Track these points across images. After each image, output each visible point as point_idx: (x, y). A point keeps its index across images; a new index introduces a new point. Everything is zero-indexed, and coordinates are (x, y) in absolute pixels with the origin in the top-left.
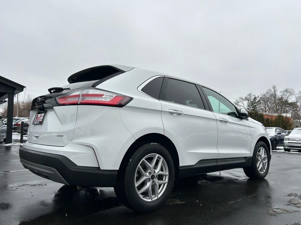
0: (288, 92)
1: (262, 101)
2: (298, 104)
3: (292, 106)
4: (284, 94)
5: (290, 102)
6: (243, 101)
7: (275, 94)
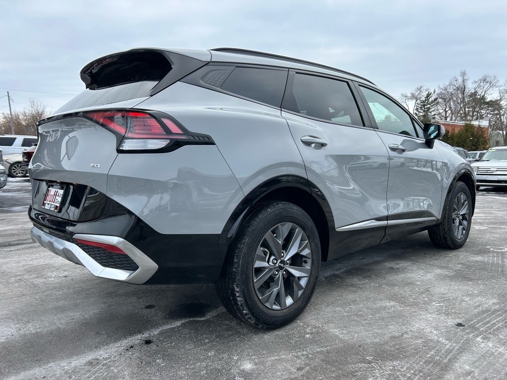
0: (486, 82)
1: (440, 100)
2: (503, 103)
3: (492, 107)
4: (479, 86)
5: (488, 100)
6: (407, 100)
7: (465, 87)
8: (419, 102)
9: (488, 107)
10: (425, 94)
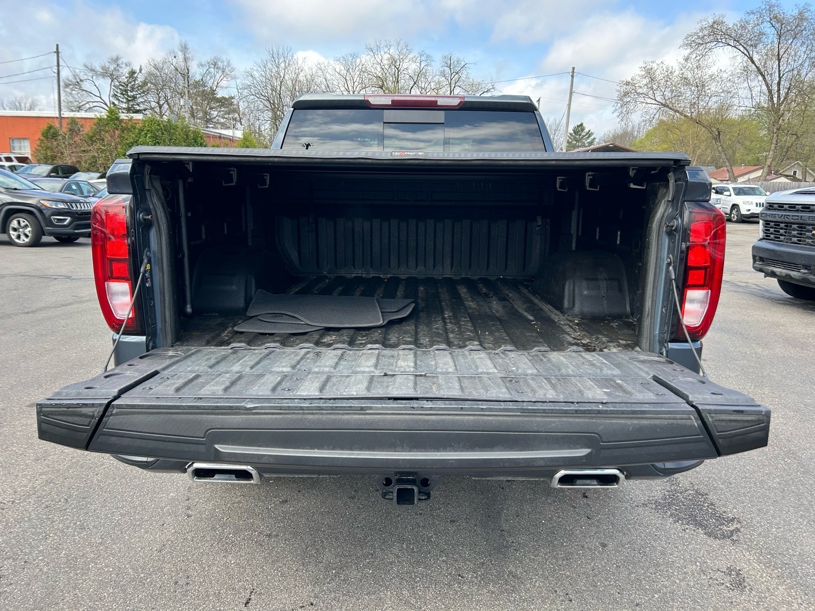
0: (217, 68)
3: (225, 108)
4: (208, 72)
5: (219, 96)
6: (94, 77)
7: (188, 69)
8: (117, 83)
9: (220, 106)
10: (125, 71)
